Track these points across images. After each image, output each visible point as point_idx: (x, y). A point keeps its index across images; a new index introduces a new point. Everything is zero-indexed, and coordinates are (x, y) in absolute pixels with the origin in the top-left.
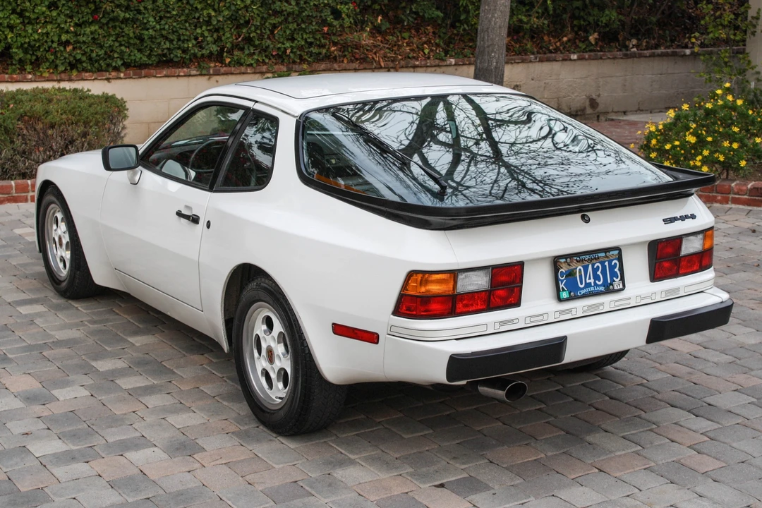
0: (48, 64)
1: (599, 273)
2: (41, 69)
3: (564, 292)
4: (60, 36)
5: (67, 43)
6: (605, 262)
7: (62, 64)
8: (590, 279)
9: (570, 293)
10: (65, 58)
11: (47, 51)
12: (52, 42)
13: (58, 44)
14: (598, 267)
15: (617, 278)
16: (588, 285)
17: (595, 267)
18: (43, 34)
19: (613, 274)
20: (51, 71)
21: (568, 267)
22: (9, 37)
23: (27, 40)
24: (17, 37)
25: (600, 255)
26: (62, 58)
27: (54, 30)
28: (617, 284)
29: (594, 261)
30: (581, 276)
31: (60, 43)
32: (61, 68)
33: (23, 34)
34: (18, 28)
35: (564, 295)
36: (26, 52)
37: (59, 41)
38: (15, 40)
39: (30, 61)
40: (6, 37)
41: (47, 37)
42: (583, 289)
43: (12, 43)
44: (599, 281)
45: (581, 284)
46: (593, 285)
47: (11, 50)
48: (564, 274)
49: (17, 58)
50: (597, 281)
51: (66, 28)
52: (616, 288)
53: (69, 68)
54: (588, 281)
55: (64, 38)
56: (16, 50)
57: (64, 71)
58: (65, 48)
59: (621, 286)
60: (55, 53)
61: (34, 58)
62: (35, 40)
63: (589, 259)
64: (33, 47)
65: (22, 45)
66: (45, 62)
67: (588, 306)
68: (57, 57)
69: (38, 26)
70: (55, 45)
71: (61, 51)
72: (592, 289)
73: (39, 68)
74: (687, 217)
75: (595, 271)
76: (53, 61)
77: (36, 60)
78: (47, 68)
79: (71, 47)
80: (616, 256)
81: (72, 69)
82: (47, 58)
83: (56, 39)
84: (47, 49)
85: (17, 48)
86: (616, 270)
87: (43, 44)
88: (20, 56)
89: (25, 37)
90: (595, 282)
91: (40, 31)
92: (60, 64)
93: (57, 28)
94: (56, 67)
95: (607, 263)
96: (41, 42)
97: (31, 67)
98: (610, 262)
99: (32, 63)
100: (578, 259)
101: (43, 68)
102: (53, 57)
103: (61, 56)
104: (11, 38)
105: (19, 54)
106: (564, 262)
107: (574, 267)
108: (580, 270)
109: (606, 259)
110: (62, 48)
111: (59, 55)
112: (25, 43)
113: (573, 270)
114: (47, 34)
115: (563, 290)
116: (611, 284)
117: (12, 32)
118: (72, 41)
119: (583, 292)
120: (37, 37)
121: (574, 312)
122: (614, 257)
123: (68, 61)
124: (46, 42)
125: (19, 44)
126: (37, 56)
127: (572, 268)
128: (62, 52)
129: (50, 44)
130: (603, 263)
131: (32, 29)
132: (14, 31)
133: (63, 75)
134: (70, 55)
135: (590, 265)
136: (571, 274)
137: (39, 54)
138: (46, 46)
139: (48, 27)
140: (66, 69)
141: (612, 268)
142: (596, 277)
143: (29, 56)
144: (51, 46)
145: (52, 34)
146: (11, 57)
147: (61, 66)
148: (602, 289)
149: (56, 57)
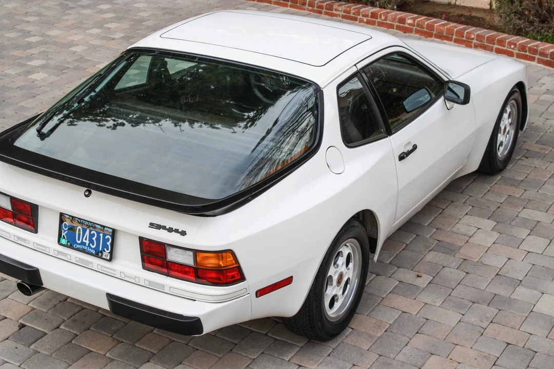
1: (94, 239)
3: (64, 240)
6: (100, 233)
8: (86, 239)
9: (68, 242)
14: (94, 234)
15: (108, 250)
16: (83, 243)
17: (92, 233)
19: (105, 246)
21: (71, 223)
25: (96, 226)
28: (106, 254)
29: (92, 229)
30: (79, 234)
35: (64, 241)
42: (79, 244)
44: (93, 245)
45: (79, 240)
46: (87, 245)
48: (67, 226)
50: (91, 245)
52: (104, 257)
54: (84, 241)
59: (108, 258)
63: (87, 225)
67: (80, 259)
72: (86, 248)
74: (177, 231)
75: (91, 236)
80: (110, 232)
86: (109, 243)
90: (89, 244)
95: (101, 235)
98: (104, 235)
100: (79, 220)
106: (68, 218)
107: (75, 225)
108: (79, 230)
109: (101, 232)
113: (74, 227)
115: (64, 238)
116: (101, 252)
119: (78, 246)
121: (69, 257)
122: (108, 234)
127: (73, 225)
130: (98, 233)
135: (88, 231)
136: (72, 229)
141: (105, 241)
142: (91, 241)
148: (94, 252)
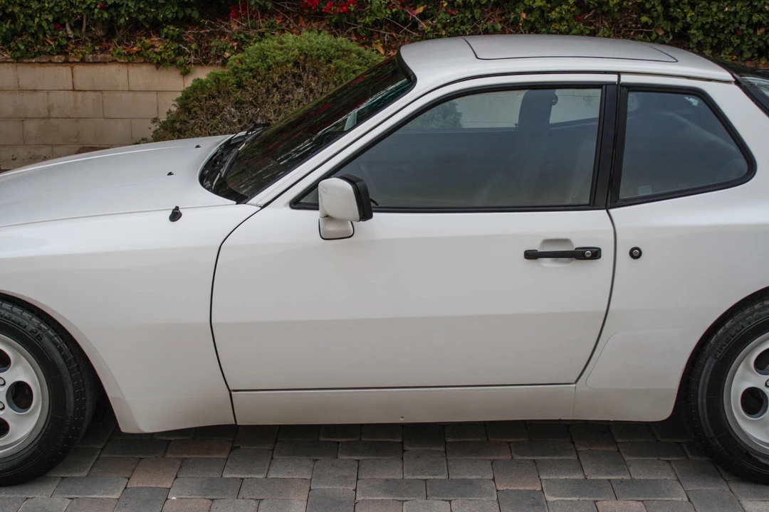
0: (731, 49)
2: (723, 55)
4: (751, 16)
5: (759, 25)
7: (749, 50)
10: (753, 43)
11: (733, 34)
12: (741, 23)
13: (747, 26)
18: (729, 13)
20: (735, 57)
22: (689, 15)
23: (710, 20)
24: (698, 15)
26: (750, 43)
27: (744, 9)
31: (751, 25)
32: (747, 55)
33: (706, 12)
34: (701, 5)
36: (706, 34)
37: (748, 22)
38: (694, 20)
39: (711, 44)
40: (686, 16)
41: (735, 17)
43: (691, 23)
47: (689, 32)
49: (695, 41)
51: (759, 6)
53: (756, 55)
55: (755, 18)
56: (695, 32)
57: (750, 59)
58: (755, 31)
60: (742, 38)
61: (716, 41)
62: (719, 20)
64: (716, 28)
65: (703, 25)
66: (728, 47)
68: (744, 40)
69: (726, 4)
70: (743, 27)
71: (749, 34)
73: (720, 54)
76: (738, 45)
77: (717, 44)
78: (730, 54)
79: (763, 30)
81: (760, 57)
82: (731, 43)
83: (745, 19)
84: (733, 31)
85: (697, 29)
87: (728, 26)
88: (699, 39)
89: (708, 16)
91: (727, 9)
92: (745, 50)
93: (748, 6)
94: (742, 53)
96: (727, 22)
97: (710, 52)
99: (712, 48)
101: (725, 54)
102: (738, 41)
103: (749, 40)
104: (691, 16)
105: (698, 37)
110: (751, 31)
111: (746, 40)
112: (707, 23)
114: (735, 13)
117: (694, 10)
118: (764, 22)
120: (722, 16)
123: (756, 46)
124: (733, 22)
125: (700, 24)
126: (719, 39)
128: (751, 35)
129: (737, 25)
131: (718, 8)
132: (696, 9)
133: (748, 64)
134: (759, 39)
137: (722, 37)
138: (732, 28)
139: (737, 5)
140: (753, 57)
143: (710, 40)
144: (738, 28)
145: (741, 13)
146: (689, 40)
147: (748, 53)
149: (743, 42)
